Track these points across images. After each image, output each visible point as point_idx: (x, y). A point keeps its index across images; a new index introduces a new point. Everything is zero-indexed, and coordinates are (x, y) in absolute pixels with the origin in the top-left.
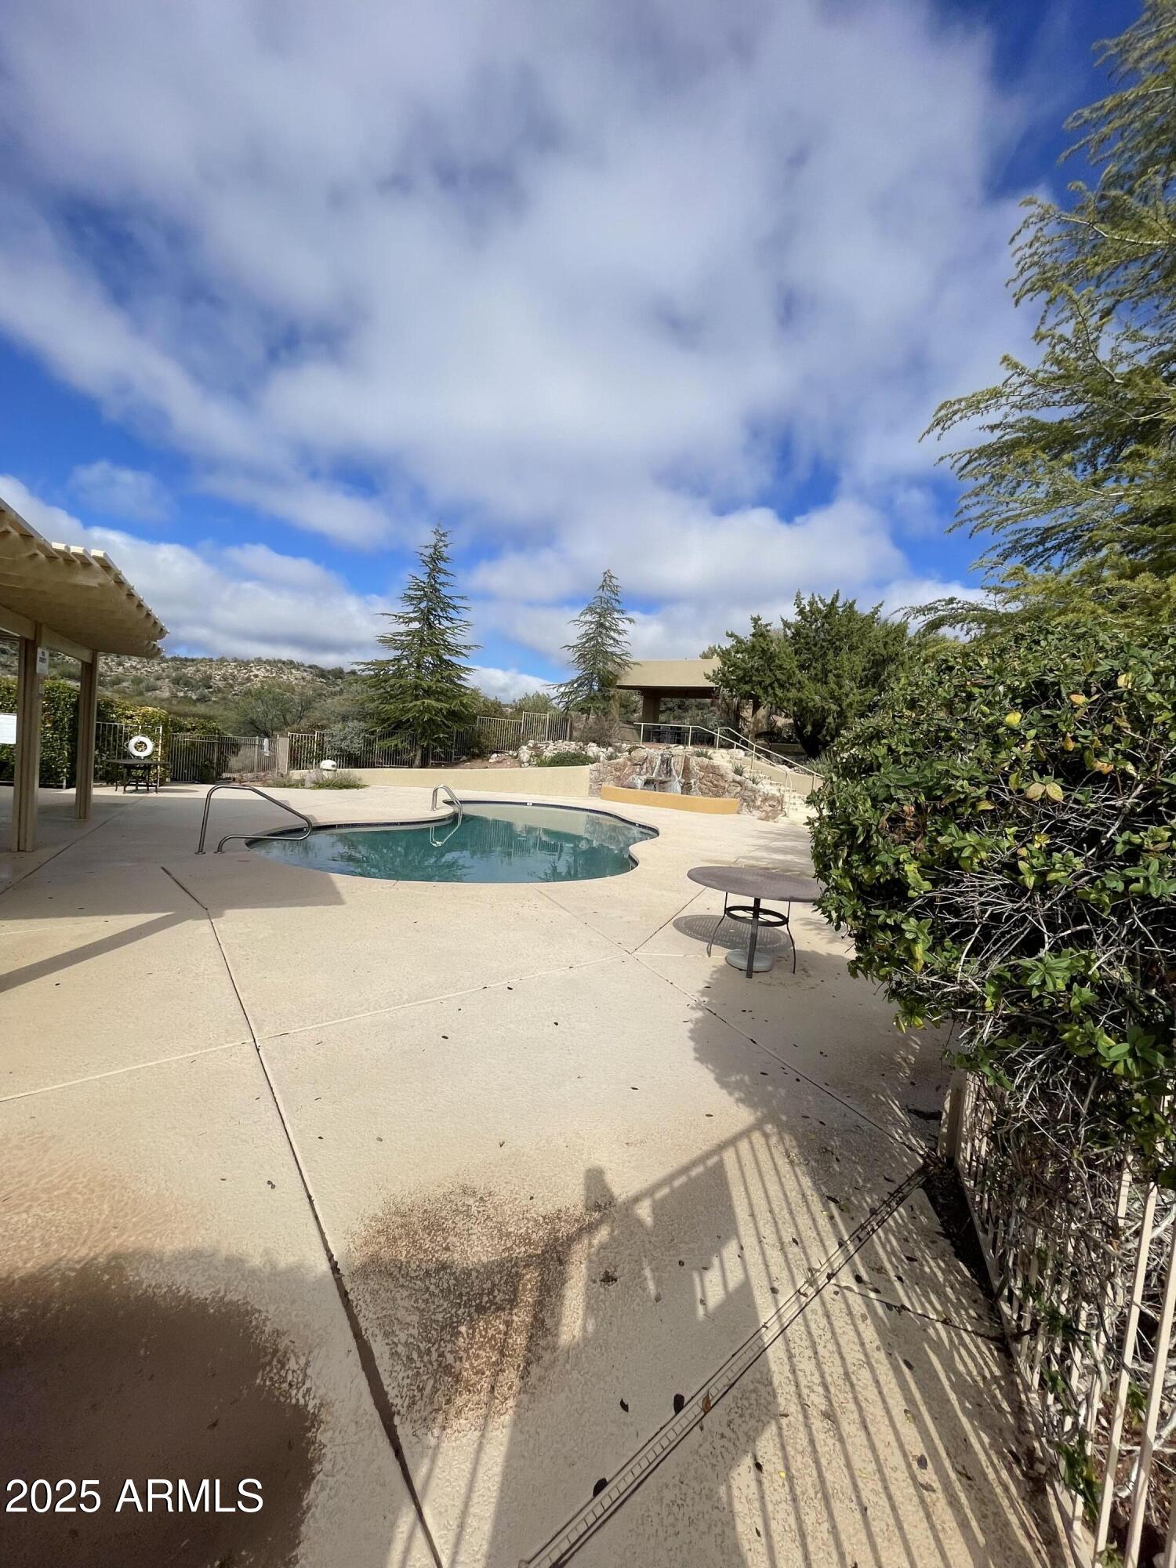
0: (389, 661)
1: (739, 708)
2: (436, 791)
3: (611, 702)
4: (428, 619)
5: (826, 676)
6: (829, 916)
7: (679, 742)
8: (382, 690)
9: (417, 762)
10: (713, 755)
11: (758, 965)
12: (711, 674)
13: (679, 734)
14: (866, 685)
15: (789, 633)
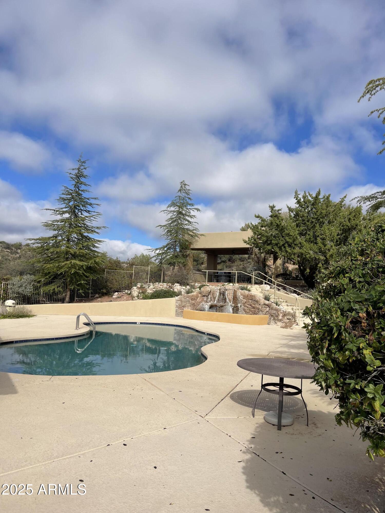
0: (49, 238)
1: (265, 260)
2: (78, 317)
3: (188, 258)
4: (74, 211)
5: (316, 239)
6: (321, 386)
7: (230, 281)
8: (45, 255)
9: (67, 299)
10: (251, 289)
11: (284, 422)
12: (247, 240)
13: (230, 277)
14: (340, 244)
15: (292, 215)
